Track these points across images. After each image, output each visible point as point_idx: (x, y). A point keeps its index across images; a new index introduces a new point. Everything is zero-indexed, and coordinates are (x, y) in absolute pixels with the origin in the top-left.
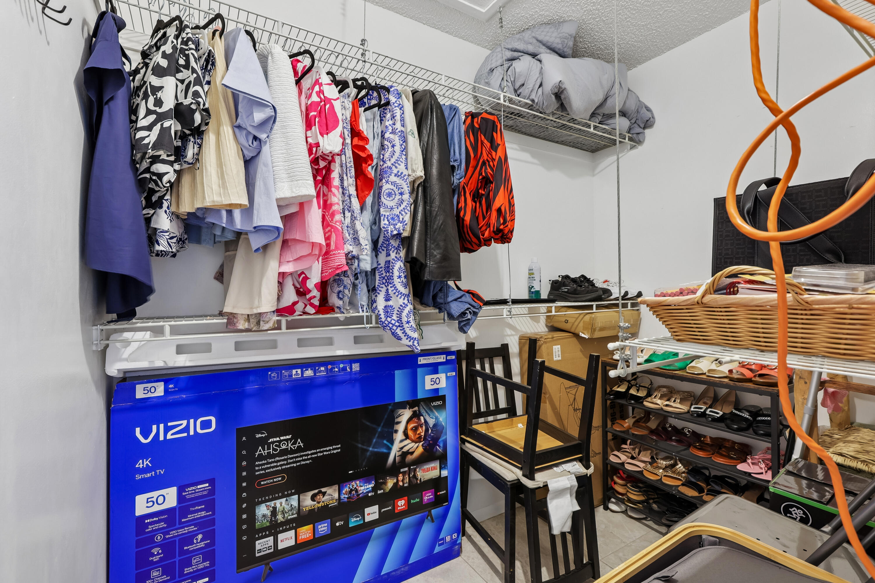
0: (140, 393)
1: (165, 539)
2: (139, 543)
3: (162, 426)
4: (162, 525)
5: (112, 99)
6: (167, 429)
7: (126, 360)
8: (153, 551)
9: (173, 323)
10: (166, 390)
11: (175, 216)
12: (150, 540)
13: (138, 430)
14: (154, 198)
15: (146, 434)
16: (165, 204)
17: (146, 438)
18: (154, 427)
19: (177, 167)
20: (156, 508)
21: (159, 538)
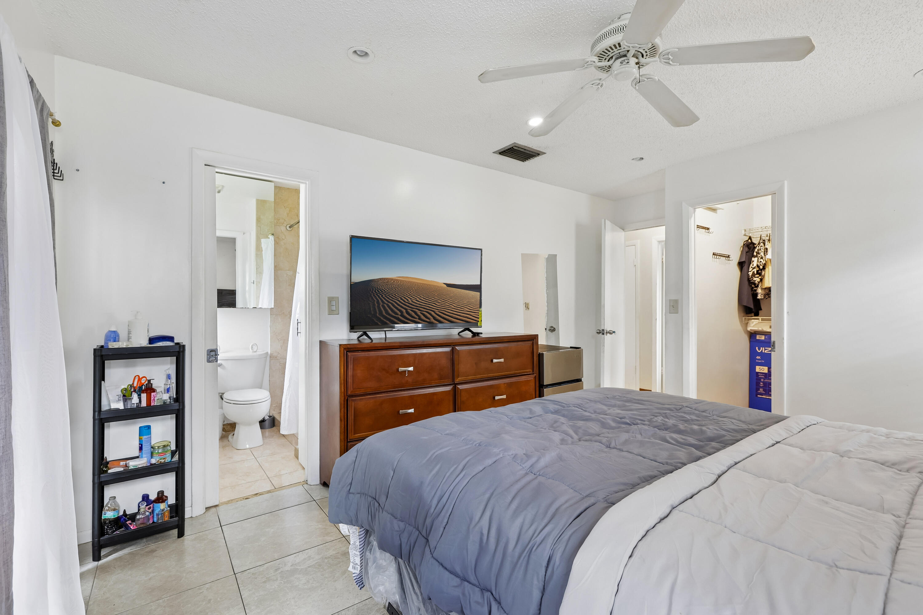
0: (758, 337)
1: (764, 381)
2: (757, 379)
3: (763, 348)
4: (763, 377)
5: (744, 266)
6: (765, 350)
7: (752, 327)
8: (761, 383)
9: (762, 318)
10: (765, 338)
11: (762, 289)
12: (760, 379)
13: (757, 348)
14: (756, 285)
15: (759, 349)
16: (759, 286)
17: (759, 350)
18: (761, 348)
19: (760, 277)
20: (761, 371)
21: (762, 380)
